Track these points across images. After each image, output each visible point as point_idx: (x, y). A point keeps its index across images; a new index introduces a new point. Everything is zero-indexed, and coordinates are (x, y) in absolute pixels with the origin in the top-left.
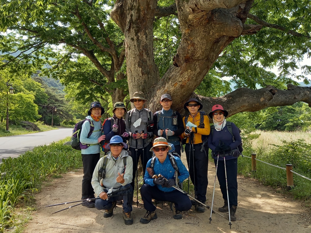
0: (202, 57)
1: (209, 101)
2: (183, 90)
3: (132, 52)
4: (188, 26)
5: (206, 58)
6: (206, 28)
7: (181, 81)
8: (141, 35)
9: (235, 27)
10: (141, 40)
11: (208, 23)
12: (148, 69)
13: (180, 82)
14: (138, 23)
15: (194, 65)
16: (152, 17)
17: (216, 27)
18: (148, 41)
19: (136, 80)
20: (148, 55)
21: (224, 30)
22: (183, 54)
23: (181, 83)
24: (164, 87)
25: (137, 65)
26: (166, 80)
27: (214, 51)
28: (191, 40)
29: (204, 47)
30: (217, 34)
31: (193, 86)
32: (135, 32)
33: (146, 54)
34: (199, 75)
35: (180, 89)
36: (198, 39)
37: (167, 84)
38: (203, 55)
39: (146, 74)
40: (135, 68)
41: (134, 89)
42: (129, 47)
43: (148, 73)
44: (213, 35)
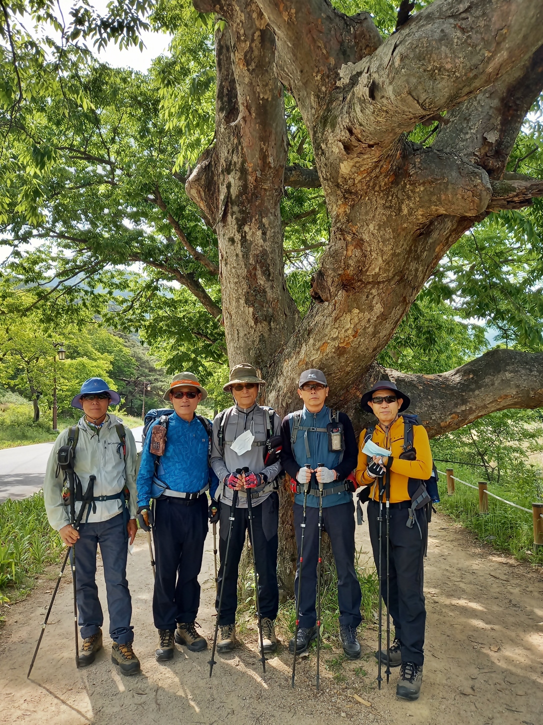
0: (385, 275)
1: (414, 386)
2: (343, 360)
3: (231, 271)
4: (344, 195)
5: (397, 278)
6: (390, 198)
7: (337, 337)
8: (250, 229)
9: (468, 188)
10: (251, 243)
11: (395, 183)
12: (270, 310)
13: (334, 339)
14: (242, 203)
15: (367, 297)
16: (276, 187)
17: (418, 192)
18: (268, 244)
19: (241, 335)
20: (269, 275)
21: (439, 199)
22: (334, 270)
23: (336, 343)
24: (298, 353)
25: (242, 301)
26: (303, 336)
27: (417, 258)
28: (354, 231)
29: (388, 249)
30: (420, 213)
31: (367, 349)
32: (237, 223)
33: (264, 273)
34: (381, 323)
35: (337, 357)
36: (371, 227)
37: (304, 345)
38: (389, 271)
39: (265, 320)
40: (238, 307)
41: (238, 357)
42: (226, 260)
43: (269, 319)
44: (410, 214)
